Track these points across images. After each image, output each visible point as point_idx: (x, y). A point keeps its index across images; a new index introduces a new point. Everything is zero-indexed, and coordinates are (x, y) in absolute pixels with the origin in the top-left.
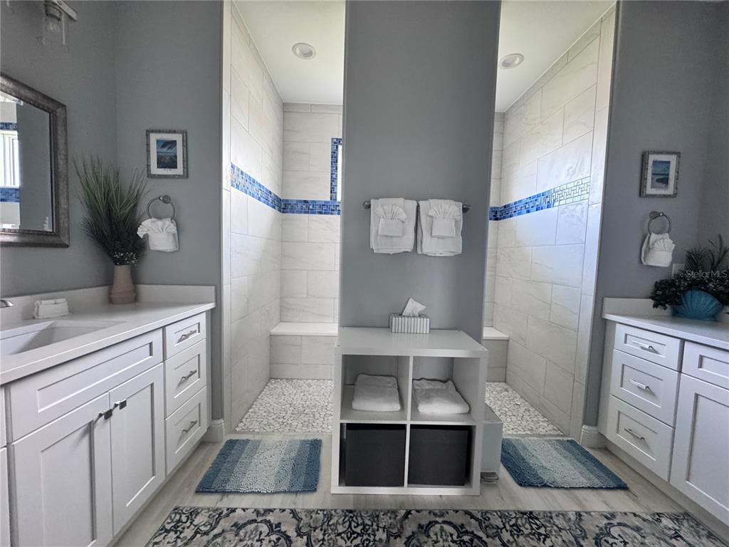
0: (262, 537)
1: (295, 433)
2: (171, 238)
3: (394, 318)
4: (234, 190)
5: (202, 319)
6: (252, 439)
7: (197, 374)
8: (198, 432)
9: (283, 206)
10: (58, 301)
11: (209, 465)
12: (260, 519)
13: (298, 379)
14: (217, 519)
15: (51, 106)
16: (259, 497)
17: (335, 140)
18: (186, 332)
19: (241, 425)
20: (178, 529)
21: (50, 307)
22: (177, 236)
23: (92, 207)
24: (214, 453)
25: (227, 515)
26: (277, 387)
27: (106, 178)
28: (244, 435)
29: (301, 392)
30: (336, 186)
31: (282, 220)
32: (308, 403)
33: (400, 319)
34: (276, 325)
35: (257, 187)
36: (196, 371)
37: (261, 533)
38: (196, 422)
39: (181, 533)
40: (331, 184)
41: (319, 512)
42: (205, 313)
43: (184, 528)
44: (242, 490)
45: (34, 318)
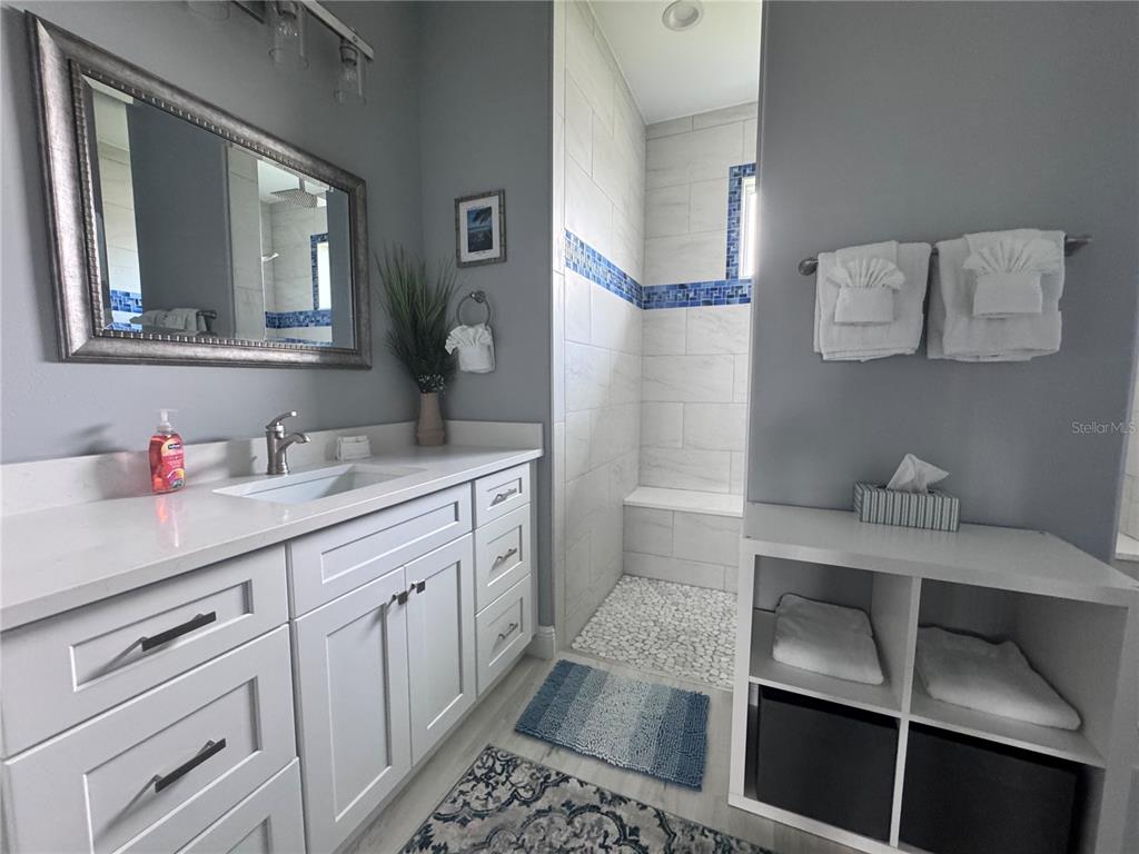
0: (608, 842)
1: (661, 673)
2: (485, 354)
3: (867, 494)
4: (569, 272)
5: (525, 472)
6: (594, 666)
7: (517, 554)
8: (519, 641)
9: (645, 298)
10: (360, 438)
11: (533, 693)
12: (605, 809)
13: (667, 582)
14: (542, 784)
15: (350, 183)
16: (604, 769)
17: (736, 170)
18: (503, 491)
19: (579, 639)
20: (491, 781)
21: (353, 444)
22: (492, 348)
23: (395, 313)
24: (539, 677)
25: (557, 784)
26: (636, 588)
27: (411, 275)
28: (584, 658)
29: (673, 604)
30: (737, 252)
31: (644, 320)
32: (684, 625)
33: (882, 494)
34: (634, 490)
35: (604, 267)
36: (515, 551)
37: (606, 835)
38: (517, 625)
39: (494, 788)
40: (729, 249)
41: (706, 832)
42: (528, 465)
43: (497, 783)
44: (580, 748)
45: (336, 458)
